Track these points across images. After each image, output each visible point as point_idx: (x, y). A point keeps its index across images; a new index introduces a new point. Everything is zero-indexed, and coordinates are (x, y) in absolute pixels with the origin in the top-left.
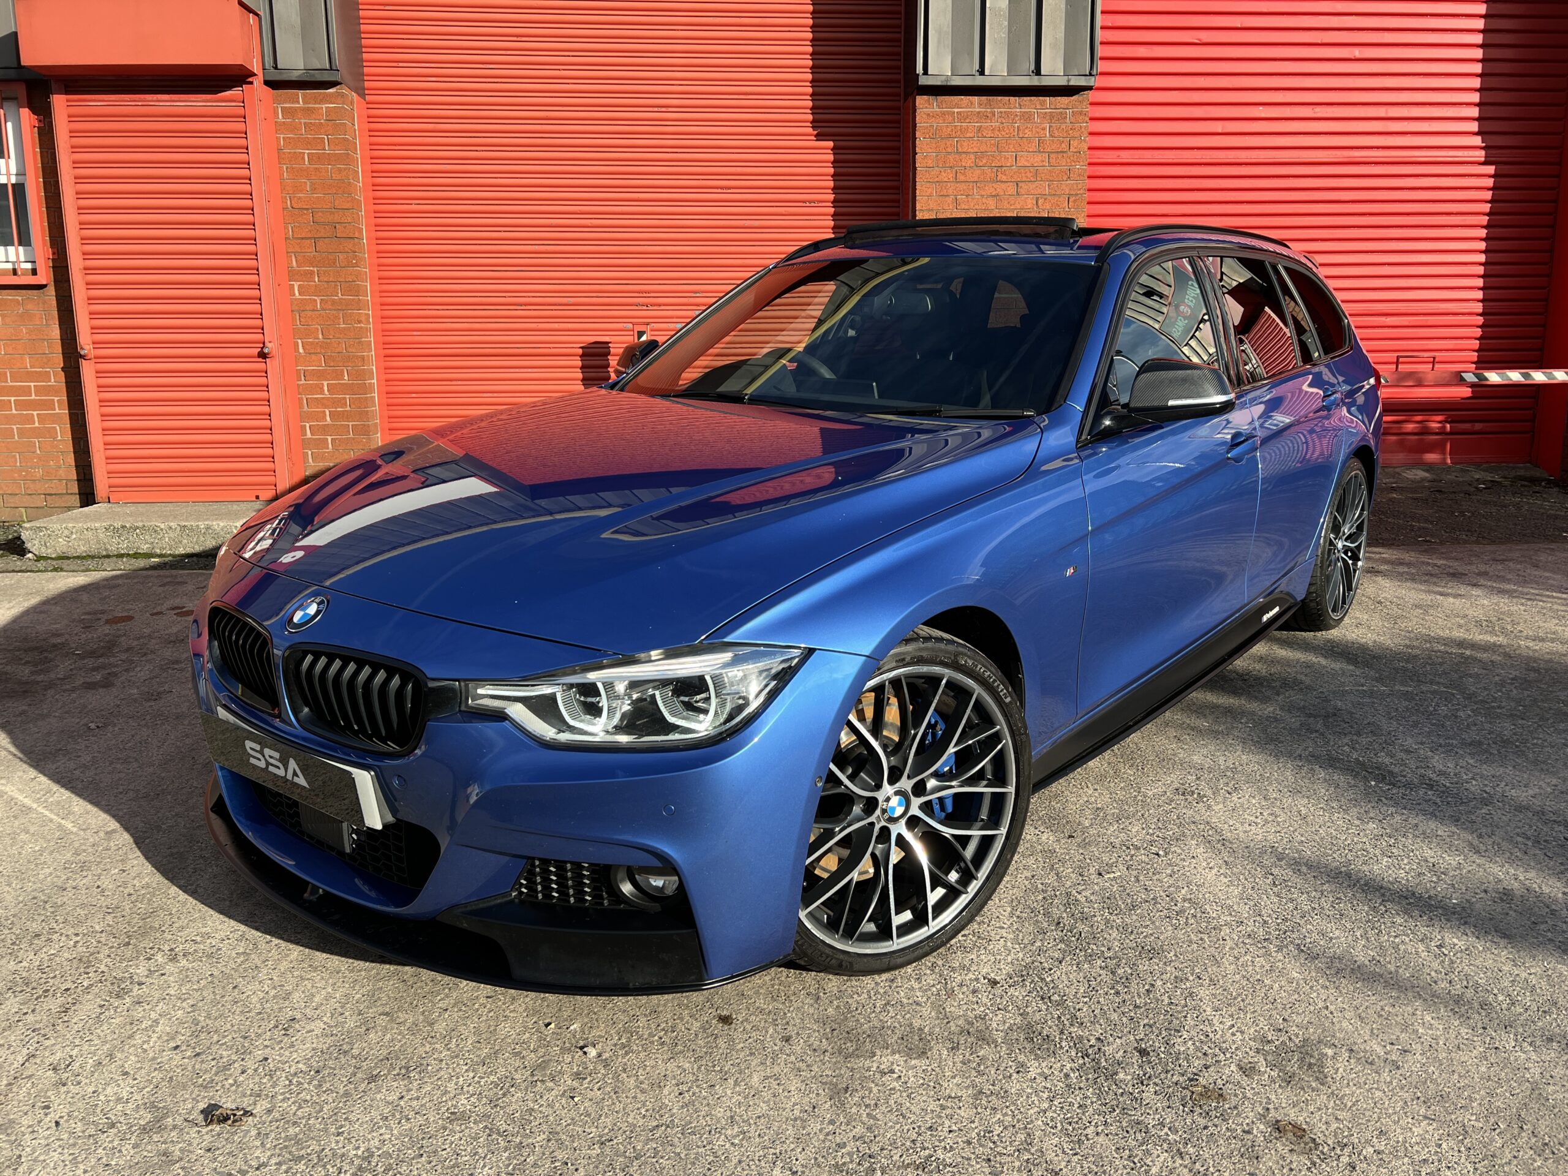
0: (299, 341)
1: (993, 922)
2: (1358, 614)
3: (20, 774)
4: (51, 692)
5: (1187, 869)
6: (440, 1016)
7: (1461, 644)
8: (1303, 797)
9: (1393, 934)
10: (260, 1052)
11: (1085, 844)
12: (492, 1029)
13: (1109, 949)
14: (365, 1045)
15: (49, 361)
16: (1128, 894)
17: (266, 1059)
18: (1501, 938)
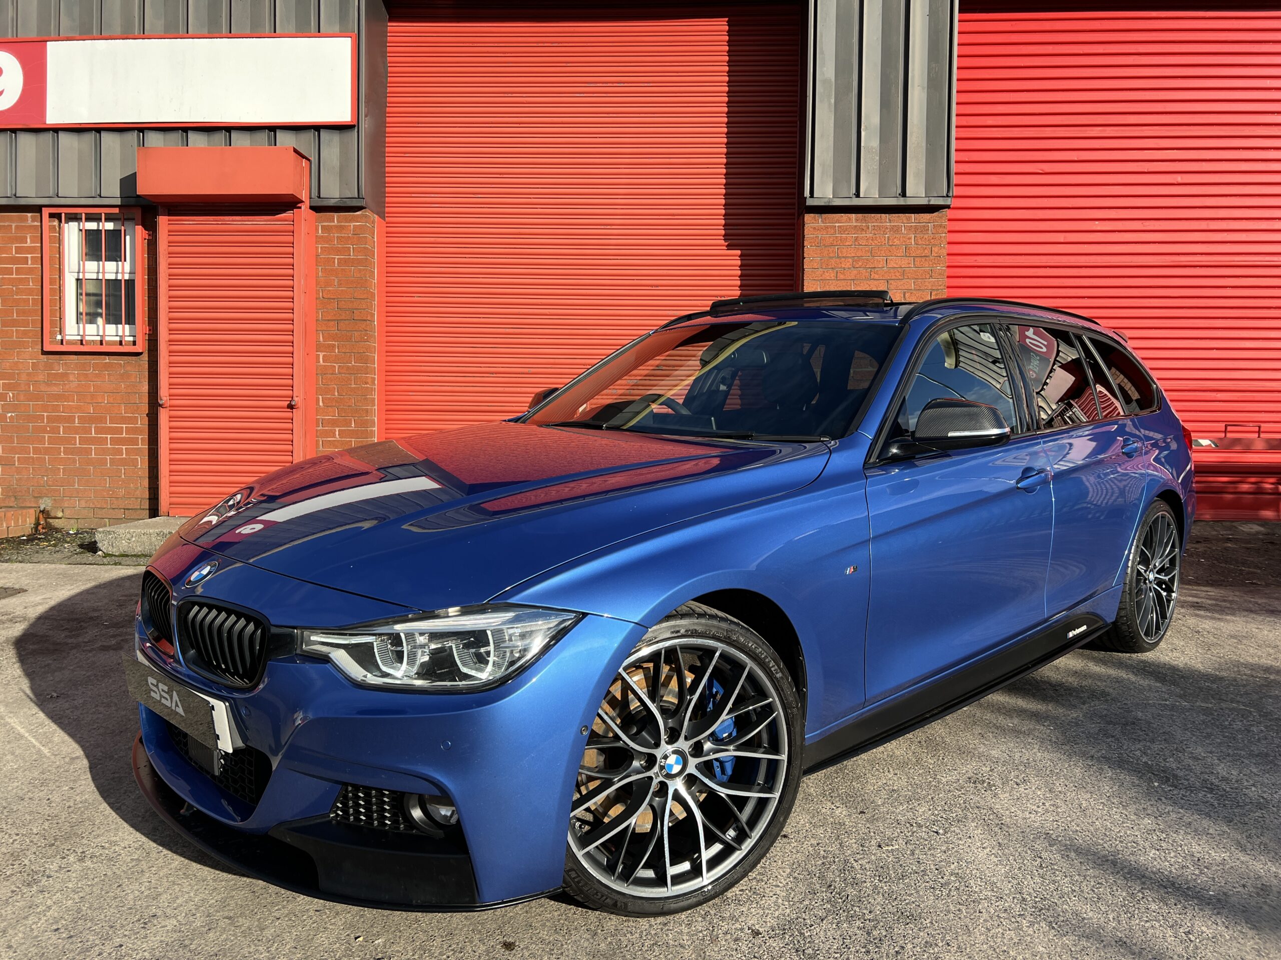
0: (320, 397)
1: (771, 881)
2: (1176, 641)
3: (25, 710)
4: (74, 651)
5: (961, 847)
6: (271, 923)
7: (1268, 669)
8: (1087, 792)
9: (1146, 919)
10: (118, 940)
11: (872, 820)
12: (310, 937)
13: (870, 912)
14: (203, 941)
15: (138, 409)
16: (901, 865)
17: (121, 946)
18: (1250, 929)
